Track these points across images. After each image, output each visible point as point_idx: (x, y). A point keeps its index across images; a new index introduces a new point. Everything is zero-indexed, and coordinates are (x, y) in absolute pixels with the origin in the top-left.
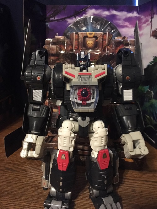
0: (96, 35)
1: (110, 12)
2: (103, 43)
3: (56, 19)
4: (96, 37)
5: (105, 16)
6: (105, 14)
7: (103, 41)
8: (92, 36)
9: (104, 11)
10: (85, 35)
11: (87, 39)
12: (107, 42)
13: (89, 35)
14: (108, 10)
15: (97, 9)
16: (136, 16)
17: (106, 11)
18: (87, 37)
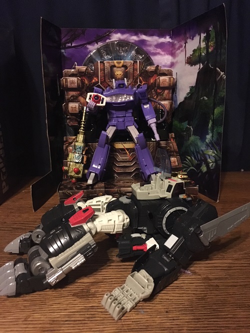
0: (125, 64)
1: (139, 37)
2: (133, 73)
3: (73, 45)
4: (125, 66)
5: (133, 41)
6: (133, 40)
7: (133, 71)
8: (121, 65)
9: (132, 35)
10: (113, 64)
11: (115, 68)
12: (138, 73)
13: (117, 65)
14: (136, 34)
15: (123, 33)
16: (169, 42)
17: (134, 35)
18: (115, 66)
